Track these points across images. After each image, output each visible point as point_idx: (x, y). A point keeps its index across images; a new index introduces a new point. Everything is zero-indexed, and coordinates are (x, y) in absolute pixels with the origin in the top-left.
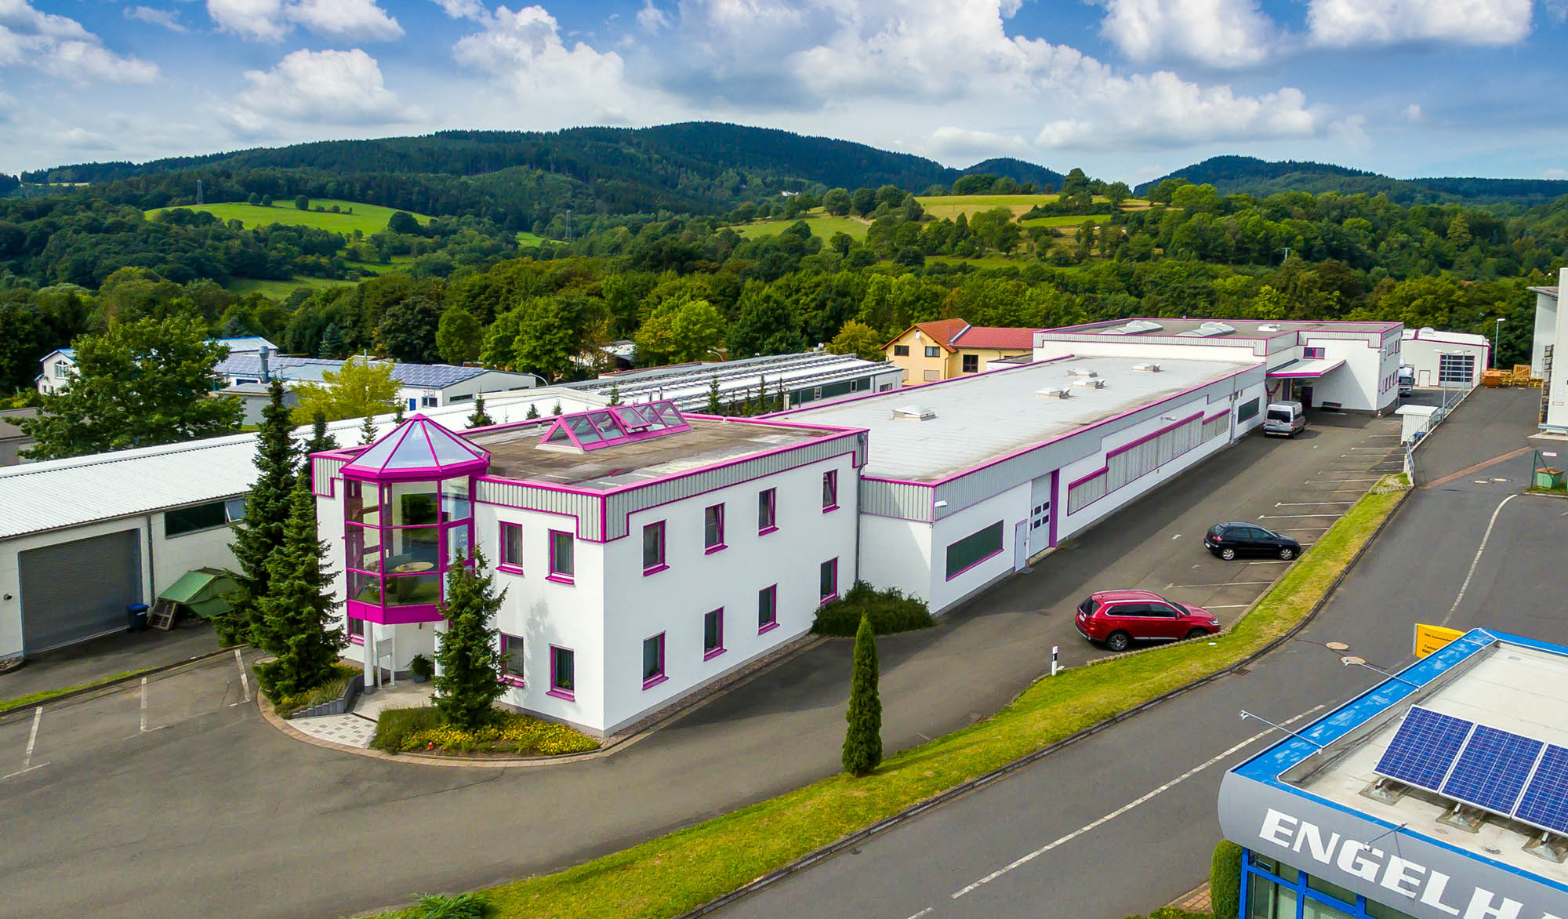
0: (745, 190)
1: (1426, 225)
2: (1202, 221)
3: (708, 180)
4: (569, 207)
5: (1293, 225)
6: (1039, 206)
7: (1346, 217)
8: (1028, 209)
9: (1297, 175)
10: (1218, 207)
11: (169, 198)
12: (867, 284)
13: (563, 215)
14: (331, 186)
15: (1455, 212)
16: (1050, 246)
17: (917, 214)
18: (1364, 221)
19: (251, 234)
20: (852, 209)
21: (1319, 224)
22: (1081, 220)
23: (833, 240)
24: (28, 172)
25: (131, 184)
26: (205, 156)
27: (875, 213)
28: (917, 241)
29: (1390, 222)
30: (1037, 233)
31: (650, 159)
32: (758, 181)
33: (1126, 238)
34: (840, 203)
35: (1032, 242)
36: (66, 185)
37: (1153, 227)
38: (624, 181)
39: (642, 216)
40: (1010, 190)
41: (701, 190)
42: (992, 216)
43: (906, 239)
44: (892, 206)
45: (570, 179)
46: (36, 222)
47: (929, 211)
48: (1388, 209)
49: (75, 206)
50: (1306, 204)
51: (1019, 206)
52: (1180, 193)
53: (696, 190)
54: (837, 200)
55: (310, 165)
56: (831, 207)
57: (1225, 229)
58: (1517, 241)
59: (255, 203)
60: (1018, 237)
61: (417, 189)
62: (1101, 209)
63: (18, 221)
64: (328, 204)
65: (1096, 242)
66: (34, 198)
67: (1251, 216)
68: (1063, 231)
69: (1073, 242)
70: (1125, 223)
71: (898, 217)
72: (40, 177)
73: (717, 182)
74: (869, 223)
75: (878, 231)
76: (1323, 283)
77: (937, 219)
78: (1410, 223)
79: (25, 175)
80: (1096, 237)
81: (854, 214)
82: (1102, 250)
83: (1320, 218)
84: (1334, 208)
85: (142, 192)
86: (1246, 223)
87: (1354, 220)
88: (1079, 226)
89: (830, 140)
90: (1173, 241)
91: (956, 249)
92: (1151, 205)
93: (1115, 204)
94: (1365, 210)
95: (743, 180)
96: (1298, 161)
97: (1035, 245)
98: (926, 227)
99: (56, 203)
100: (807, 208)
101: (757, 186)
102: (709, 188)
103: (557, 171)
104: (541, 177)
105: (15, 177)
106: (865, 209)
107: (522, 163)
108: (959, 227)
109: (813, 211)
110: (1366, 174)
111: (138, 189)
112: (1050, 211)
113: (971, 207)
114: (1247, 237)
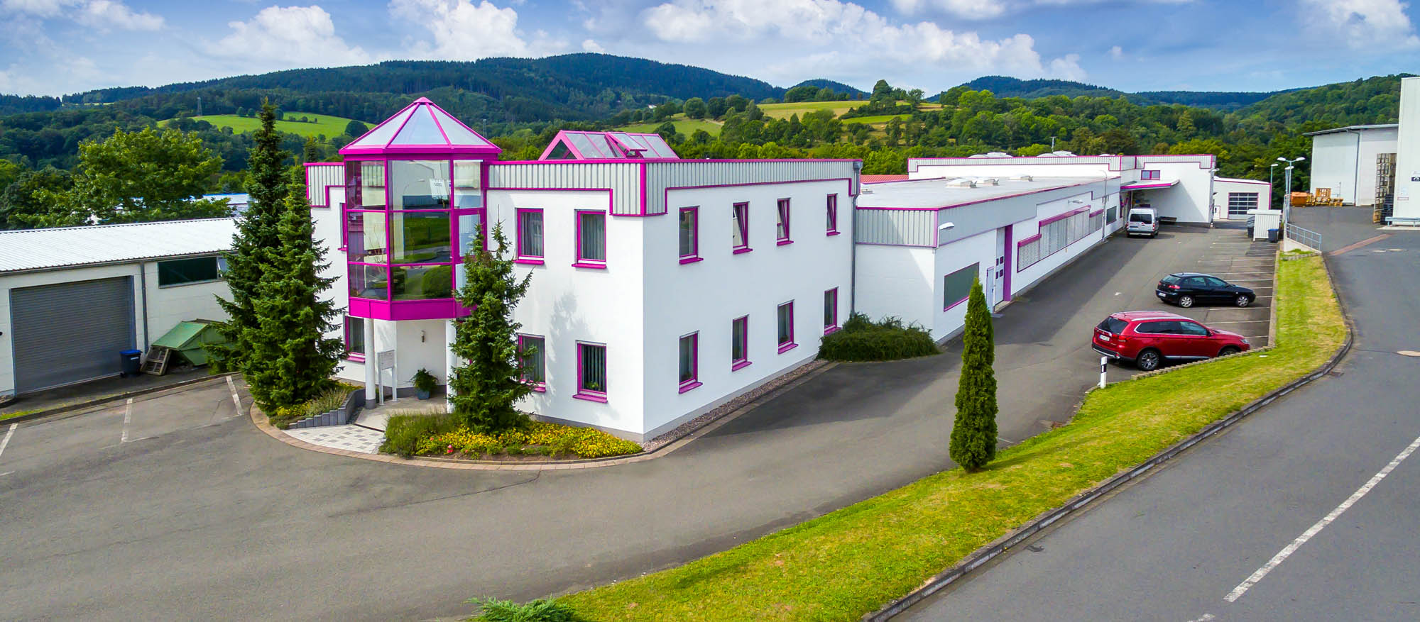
0: (621, 104)
1: (1160, 120)
2: (984, 117)
3: (591, 97)
4: (484, 117)
5: (1057, 120)
6: (855, 109)
7: (1097, 115)
8: (846, 111)
9: (1047, 89)
10: (996, 106)
11: (177, 111)
12: (737, 152)
13: (479, 123)
14: (301, 102)
15: (1182, 111)
16: (866, 138)
17: (758, 116)
18: (1111, 117)
19: (240, 137)
20: (707, 114)
21: (1077, 119)
22: (890, 118)
23: (694, 135)
24: (68, 95)
25: (146, 101)
26: (203, 82)
27: (724, 116)
28: (760, 136)
29: (1131, 118)
30: (855, 129)
31: (546, 81)
32: (629, 97)
33: (926, 131)
34: (697, 109)
35: (851, 134)
36: (96, 104)
37: (946, 122)
38: (526, 97)
39: (542, 123)
40: (830, 98)
41: (586, 105)
42: (819, 115)
43: (752, 134)
44: (739, 110)
45: (484, 96)
46: (73, 129)
47: (767, 114)
48: (1129, 109)
49: (102, 116)
50: (1065, 105)
51: (840, 109)
52: (965, 97)
53: (582, 104)
54: (695, 107)
55: (285, 86)
56: (690, 113)
57: (1004, 122)
58: (1233, 132)
59: (242, 115)
60: (841, 131)
61: (367, 104)
62: (904, 110)
63: (59, 128)
64: (299, 116)
65: (903, 134)
66: (71, 111)
67: (1024, 112)
68: (875, 127)
69: (885, 135)
70: (924, 120)
71: (743, 119)
72: (76, 99)
73: (598, 98)
74: (722, 123)
75: (729, 128)
76: (1109, 147)
77: (775, 120)
78: (1147, 119)
79: (65, 97)
80: (903, 130)
81: (708, 117)
82: (908, 141)
83: (1077, 115)
84: (1087, 107)
85: (155, 108)
86: (1020, 118)
87: (1104, 116)
88: (887, 123)
89: (684, 66)
90: (963, 132)
91: (792, 141)
92: (942, 107)
93: (914, 106)
94: (1111, 109)
95: (618, 97)
96: (1047, 79)
97: (854, 137)
98: (767, 125)
99: (88, 114)
100: (672, 114)
101: (630, 101)
102: (592, 103)
103: (475, 90)
104: (463, 95)
105: (58, 98)
106: (717, 114)
107: (447, 84)
108: (793, 124)
109: (675, 116)
110: (1101, 88)
111: (152, 104)
112: (862, 112)
113: (801, 110)
114: (1022, 129)
